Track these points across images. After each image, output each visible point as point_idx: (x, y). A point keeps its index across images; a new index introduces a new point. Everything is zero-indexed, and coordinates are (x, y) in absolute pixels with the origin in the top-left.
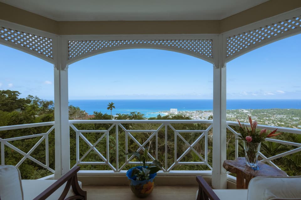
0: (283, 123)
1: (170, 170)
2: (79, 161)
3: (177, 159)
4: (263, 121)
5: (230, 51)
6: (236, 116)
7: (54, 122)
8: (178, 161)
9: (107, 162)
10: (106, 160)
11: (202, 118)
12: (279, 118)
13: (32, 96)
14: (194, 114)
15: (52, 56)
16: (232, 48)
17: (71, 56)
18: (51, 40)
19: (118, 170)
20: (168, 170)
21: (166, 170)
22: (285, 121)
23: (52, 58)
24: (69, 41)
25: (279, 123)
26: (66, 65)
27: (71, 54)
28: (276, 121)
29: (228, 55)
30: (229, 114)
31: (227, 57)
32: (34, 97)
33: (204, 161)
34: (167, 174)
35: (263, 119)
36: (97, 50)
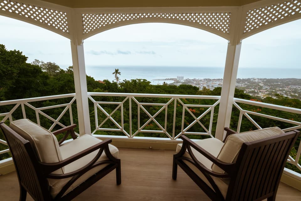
0: (296, 94)
1: (176, 138)
2: (98, 128)
3: (184, 129)
4: (275, 91)
5: (248, 27)
6: (246, 85)
7: (75, 94)
8: (184, 131)
9: (122, 129)
10: (121, 128)
11: (209, 87)
12: (294, 89)
13: (38, 61)
14: (202, 82)
15: (68, 31)
16: (251, 24)
17: (85, 31)
18: (65, 14)
19: (132, 136)
20: (175, 138)
21: (173, 138)
22: (299, 92)
23: (68, 33)
24: (82, 14)
25: (293, 94)
26: (82, 40)
27: (86, 28)
28: (290, 92)
29: (245, 31)
30: (239, 83)
31: (244, 33)
32: (40, 61)
33: (208, 132)
34: (174, 141)
35: (275, 90)
36: (111, 24)
